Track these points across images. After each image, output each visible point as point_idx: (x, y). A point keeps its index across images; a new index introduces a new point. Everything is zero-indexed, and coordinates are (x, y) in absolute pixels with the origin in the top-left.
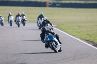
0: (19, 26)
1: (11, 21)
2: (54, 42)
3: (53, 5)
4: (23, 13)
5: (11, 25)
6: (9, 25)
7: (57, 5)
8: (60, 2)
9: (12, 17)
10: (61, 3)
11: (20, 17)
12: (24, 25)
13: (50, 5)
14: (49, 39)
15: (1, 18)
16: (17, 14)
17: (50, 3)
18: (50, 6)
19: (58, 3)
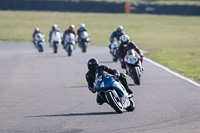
0: (70, 54)
1: (56, 43)
2: (114, 92)
3: (140, 9)
4: (84, 25)
5: (56, 52)
6: (52, 50)
7: (148, 9)
8: (153, 3)
9: (58, 33)
10: (155, 6)
11: (72, 35)
12: (84, 51)
13: (133, 8)
14: (103, 85)
15: (40, 35)
16: (67, 28)
17: (133, 5)
18: (132, 12)
19: (150, 6)
